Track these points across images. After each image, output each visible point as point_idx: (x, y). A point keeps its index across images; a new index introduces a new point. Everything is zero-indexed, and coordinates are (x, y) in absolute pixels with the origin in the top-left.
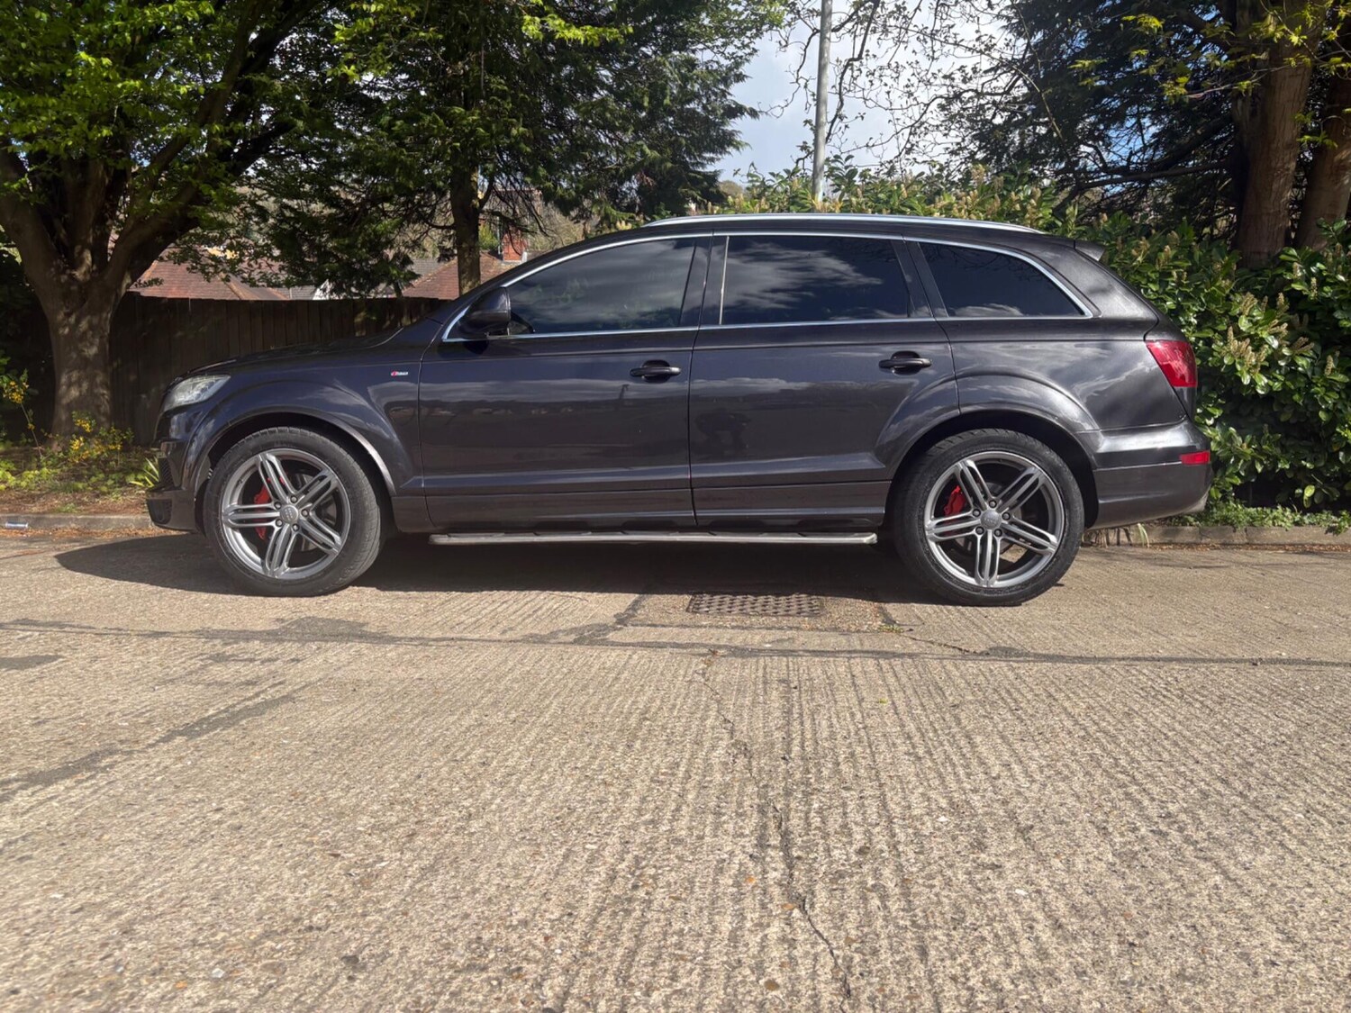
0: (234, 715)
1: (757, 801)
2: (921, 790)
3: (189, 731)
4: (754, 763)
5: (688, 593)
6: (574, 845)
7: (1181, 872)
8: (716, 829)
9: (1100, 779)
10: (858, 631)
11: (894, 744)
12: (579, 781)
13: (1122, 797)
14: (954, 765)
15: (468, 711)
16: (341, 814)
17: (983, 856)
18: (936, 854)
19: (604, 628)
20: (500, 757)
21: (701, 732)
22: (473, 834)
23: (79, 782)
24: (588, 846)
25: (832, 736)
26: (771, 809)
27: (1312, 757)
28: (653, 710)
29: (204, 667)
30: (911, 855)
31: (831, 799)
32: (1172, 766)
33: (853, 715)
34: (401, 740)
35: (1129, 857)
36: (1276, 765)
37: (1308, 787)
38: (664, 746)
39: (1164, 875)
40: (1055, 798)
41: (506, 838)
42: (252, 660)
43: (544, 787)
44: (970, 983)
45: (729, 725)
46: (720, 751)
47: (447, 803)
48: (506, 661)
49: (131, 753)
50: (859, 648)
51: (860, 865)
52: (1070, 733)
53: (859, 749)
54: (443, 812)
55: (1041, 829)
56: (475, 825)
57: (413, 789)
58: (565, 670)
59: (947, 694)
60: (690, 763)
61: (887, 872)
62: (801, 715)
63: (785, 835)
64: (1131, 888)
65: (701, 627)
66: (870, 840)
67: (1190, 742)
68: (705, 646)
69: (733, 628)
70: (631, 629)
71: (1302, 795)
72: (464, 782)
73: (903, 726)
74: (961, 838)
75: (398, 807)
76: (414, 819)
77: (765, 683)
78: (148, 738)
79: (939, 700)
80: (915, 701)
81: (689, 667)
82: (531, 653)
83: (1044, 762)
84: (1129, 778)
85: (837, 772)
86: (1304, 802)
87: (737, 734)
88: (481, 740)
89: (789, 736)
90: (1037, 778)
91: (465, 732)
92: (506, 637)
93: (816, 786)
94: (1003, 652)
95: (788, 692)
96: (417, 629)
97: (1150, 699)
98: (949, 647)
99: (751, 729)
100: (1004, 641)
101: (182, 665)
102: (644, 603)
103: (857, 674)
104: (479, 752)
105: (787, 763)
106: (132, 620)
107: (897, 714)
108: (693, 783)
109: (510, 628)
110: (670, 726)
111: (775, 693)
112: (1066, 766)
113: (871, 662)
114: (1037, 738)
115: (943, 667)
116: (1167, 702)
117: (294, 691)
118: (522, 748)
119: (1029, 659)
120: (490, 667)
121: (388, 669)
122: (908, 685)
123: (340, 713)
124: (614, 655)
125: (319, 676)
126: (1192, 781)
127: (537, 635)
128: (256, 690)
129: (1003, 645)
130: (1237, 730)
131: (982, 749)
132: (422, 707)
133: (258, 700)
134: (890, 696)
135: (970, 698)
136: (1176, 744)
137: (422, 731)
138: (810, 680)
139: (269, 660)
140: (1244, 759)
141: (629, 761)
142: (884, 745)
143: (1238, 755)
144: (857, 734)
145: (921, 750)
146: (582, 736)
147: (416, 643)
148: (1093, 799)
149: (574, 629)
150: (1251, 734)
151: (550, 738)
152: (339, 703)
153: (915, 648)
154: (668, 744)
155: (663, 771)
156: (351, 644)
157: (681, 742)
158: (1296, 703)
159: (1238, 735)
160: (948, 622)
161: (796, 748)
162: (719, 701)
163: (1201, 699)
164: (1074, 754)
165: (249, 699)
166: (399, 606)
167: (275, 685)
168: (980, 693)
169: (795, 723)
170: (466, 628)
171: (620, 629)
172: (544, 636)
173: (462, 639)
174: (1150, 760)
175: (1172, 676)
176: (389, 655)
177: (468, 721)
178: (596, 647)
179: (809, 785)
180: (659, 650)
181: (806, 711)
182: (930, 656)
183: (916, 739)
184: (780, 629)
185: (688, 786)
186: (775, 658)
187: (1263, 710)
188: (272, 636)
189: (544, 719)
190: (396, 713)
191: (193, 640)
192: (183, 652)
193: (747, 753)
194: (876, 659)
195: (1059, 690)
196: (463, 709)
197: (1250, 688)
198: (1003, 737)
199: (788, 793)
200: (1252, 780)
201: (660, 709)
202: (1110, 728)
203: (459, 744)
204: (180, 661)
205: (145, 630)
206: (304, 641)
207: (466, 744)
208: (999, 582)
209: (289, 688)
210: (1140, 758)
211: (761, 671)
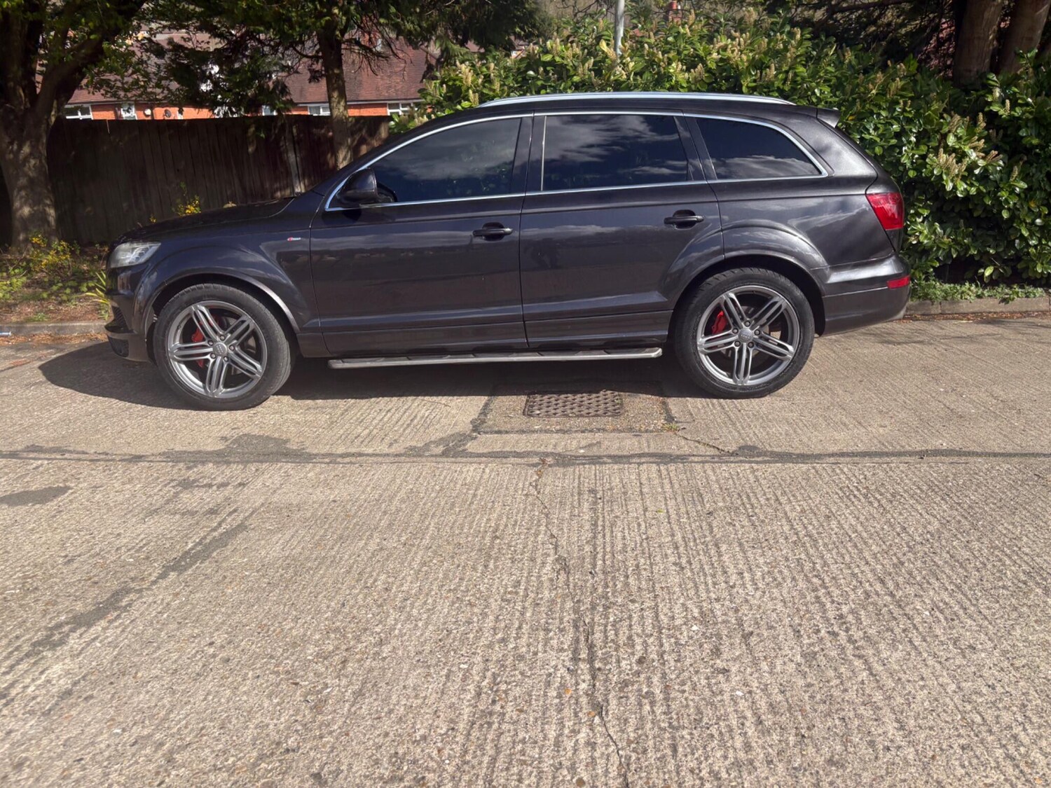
0: (207, 547)
1: (573, 616)
2: (682, 600)
3: (177, 566)
4: (571, 579)
5: (524, 394)
6: (452, 666)
7: (842, 670)
8: (545, 645)
9: (802, 584)
10: (646, 431)
11: (666, 555)
12: (453, 603)
13: (813, 600)
14: (705, 575)
15: (371, 536)
16: (294, 645)
17: (718, 661)
18: (688, 662)
19: (463, 438)
20: (398, 583)
21: (535, 549)
22: (385, 658)
23: (110, 622)
24: (462, 666)
25: (624, 550)
26: (582, 623)
27: (944, 555)
28: (501, 528)
29: (176, 495)
30: (673, 663)
31: (622, 612)
32: (850, 568)
33: (639, 525)
34: (327, 568)
35: (810, 657)
36: (919, 564)
37: (937, 584)
38: (510, 565)
39: (831, 673)
40: (770, 605)
41: (407, 661)
42: (210, 486)
43: (429, 610)
44: (701, 775)
45: (554, 540)
46: (548, 567)
47: (366, 630)
48: (394, 480)
49: (140, 591)
50: (646, 451)
51: (638, 673)
52: (786, 538)
53: (642, 561)
54: (363, 639)
55: (758, 634)
56: (386, 650)
57: (340, 617)
58: (437, 488)
59: (705, 500)
60: (528, 582)
61: (655, 680)
62: (604, 526)
63: (591, 647)
64: (809, 685)
65: (534, 432)
66: (646, 650)
67: (866, 543)
68: (536, 454)
69: (557, 431)
70: (483, 437)
71: (931, 593)
72: (375, 609)
73: (673, 535)
74: (705, 646)
75: (333, 636)
76: (344, 647)
77: (579, 494)
78: (150, 575)
79: (699, 508)
80: (683, 510)
81: (526, 479)
82: (412, 469)
83: (766, 569)
84: (820, 582)
85: (627, 584)
86: (932, 600)
87: (559, 549)
88: (383, 565)
89: (595, 549)
90: (760, 585)
91: (371, 558)
92: (392, 450)
93: (612, 600)
94: (748, 452)
95: (595, 503)
96: (327, 444)
97: (845, 499)
98: (711, 446)
99: (569, 543)
100: (751, 439)
101: (161, 493)
102: (492, 406)
103: (644, 481)
104: (383, 577)
105: (593, 578)
106: (113, 442)
107: (669, 523)
108: (530, 600)
109: (395, 440)
110: (513, 543)
111: (586, 505)
112: (781, 572)
113: (654, 467)
114: (764, 545)
115: (705, 472)
116: (856, 503)
117: (246, 519)
118: (412, 572)
119: (766, 459)
120: (384, 486)
121: (310, 491)
122: (679, 492)
123: (281, 542)
124: (472, 469)
125: (261, 501)
126: (861, 583)
127: (415, 447)
128: (219, 519)
129: (749, 443)
130: (898, 530)
131: (725, 558)
132: (339, 532)
133: (221, 530)
134: (666, 504)
135: (721, 504)
136: (856, 546)
137: (341, 558)
138: (611, 489)
139: (223, 485)
140: (898, 559)
141: (486, 581)
142: (659, 556)
143: (895, 554)
144: (641, 545)
145: (684, 561)
146: (453, 557)
147: (327, 460)
148: (794, 603)
149: (442, 439)
150: (907, 533)
151: (431, 561)
152: (279, 530)
153: (686, 450)
154: (513, 562)
155: (510, 589)
156: (279, 465)
157: (522, 560)
158: (943, 499)
159: (899, 534)
160: (712, 417)
161: (600, 562)
162: (547, 515)
163: (879, 497)
164: (787, 559)
165: (214, 530)
166: (310, 418)
167: (230, 514)
168: (728, 499)
169: (600, 536)
170: (362, 442)
171: (476, 438)
172: (420, 449)
173: (360, 455)
174: (836, 563)
175: (863, 474)
176: (309, 475)
177: (372, 546)
178: (459, 459)
179: (607, 598)
180: (504, 460)
181: (607, 523)
182: (696, 459)
183: (681, 549)
184: (591, 431)
185: (527, 604)
186: (587, 466)
187: (919, 508)
188: (221, 457)
189: (426, 542)
190: (320, 540)
191: (163, 464)
192: (158, 478)
193: (566, 569)
194: (658, 464)
195: (784, 493)
196: (368, 533)
197: (914, 484)
198: (741, 545)
199: (593, 607)
200: (901, 580)
201: (506, 526)
202: (814, 532)
203: (368, 570)
204: (158, 488)
205: (125, 455)
206: (245, 462)
207: (373, 570)
208: (750, 381)
209: (242, 516)
210: (830, 561)
211: (577, 481)
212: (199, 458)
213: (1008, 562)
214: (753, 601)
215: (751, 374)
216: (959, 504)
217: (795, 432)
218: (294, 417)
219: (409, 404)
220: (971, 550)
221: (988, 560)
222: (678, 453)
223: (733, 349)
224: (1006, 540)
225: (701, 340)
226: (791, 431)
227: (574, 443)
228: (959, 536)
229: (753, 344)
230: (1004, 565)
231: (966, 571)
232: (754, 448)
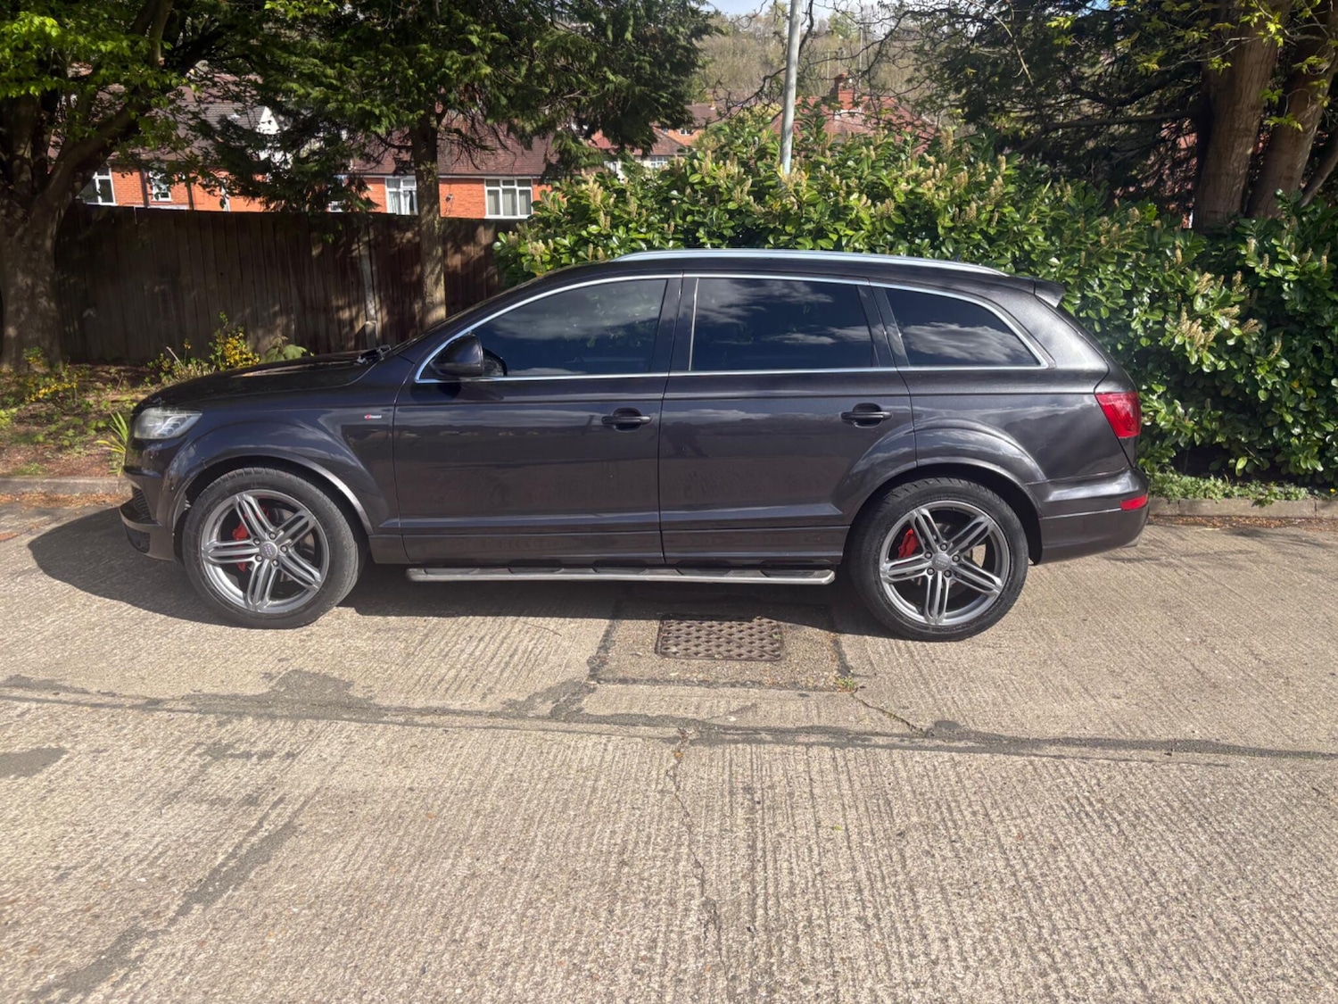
0: (243, 862)
2: (869, 984)
3: (204, 894)
4: (724, 938)
5: (656, 619)
9: (1026, 964)
10: (815, 688)
11: (846, 902)
12: (569, 973)
13: (1042, 991)
14: (898, 940)
15: (460, 851)
19: (578, 689)
20: (496, 935)
21: (675, 885)
23: (115, 986)
27: (1207, 920)
28: (630, 848)
29: (204, 767)
31: (791, 999)
32: (1087, 938)
33: (811, 850)
34: (402, 907)
36: (1175, 934)
37: (1199, 970)
38: (642, 911)
42: (248, 755)
43: (537, 984)
45: (700, 870)
46: (692, 918)
48: (489, 757)
49: (155, 934)
50: (816, 722)
52: (1001, 881)
53: (816, 912)
58: (545, 774)
59: (895, 812)
60: (667, 941)
62: (764, 851)
65: (669, 682)
67: (1105, 896)
68: (674, 720)
69: (701, 683)
70: (603, 689)
72: (465, 981)
73: (854, 869)
77: (731, 793)
78: (167, 907)
79: (887, 824)
80: (866, 827)
81: (661, 765)
82: (512, 742)
83: (977, 934)
84: (1049, 960)
85: (797, 951)
86: (1194, 997)
87: (707, 886)
88: (475, 904)
89: (754, 889)
90: (971, 962)
91: (460, 890)
92: (484, 707)
93: (778, 977)
94: (946, 732)
95: (752, 810)
96: (401, 692)
97: (1075, 819)
98: (898, 719)
99: (720, 878)
100: (949, 709)
101: (183, 766)
102: (615, 636)
103: (816, 777)
104: (476, 924)
105: (752, 937)
106: (123, 677)
107: (849, 848)
108: (670, 973)
109: (490, 689)
110: (646, 875)
111: (740, 813)
112: (996, 940)
113: (827, 752)
114: (973, 891)
115: (893, 763)
116: (1089, 826)
117: (296, 814)
118: (513, 917)
119: (971, 744)
120: (476, 767)
121: (380, 770)
122: (861, 796)
123: (342, 856)
124: (590, 744)
125: (316, 784)
126: (1102, 963)
127: (516, 702)
128: (259, 815)
129: (948, 717)
130: (1146, 875)
131: (923, 911)
132: (417, 843)
133: (262, 833)
134: (844, 816)
135: (915, 819)
136: (1093, 901)
137: (420, 889)
138: (772, 787)
139: (266, 755)
140: (1149, 924)
141: (611, 937)
142: (838, 905)
143: (1144, 917)
144: (814, 885)
145: (870, 913)
146: (567, 894)
147: (401, 719)
148: (1017, 996)
149: (549, 690)
150: (1158, 880)
151: (539, 899)
152: (339, 836)
153: (867, 725)
154: (646, 906)
155: (643, 953)
156: (341, 723)
157: (657, 904)
158: (1200, 825)
159: (1147, 883)
160: (898, 670)
161: (760, 912)
162: (689, 827)
163: (1119, 818)
164: (1004, 919)
165: (253, 832)
166: (379, 646)
167: (275, 805)
168: (924, 810)
169: (759, 867)
170: (447, 689)
171: (594, 690)
172: (523, 704)
173: (445, 712)
174: (1069, 928)
175: (1095, 777)
176: (379, 743)
177: (462, 871)
178: (573, 726)
179: (772, 975)
180: (632, 730)
181: (769, 846)
182: (881, 741)
183: (866, 893)
184: (744, 685)
185: (666, 980)
186: (740, 746)
187: (1171, 837)
188: (262, 707)
189: (532, 865)
190: (394, 855)
191: (187, 715)
192: (180, 739)
193: (715, 919)
194: (832, 746)
195: (995, 804)
196: (456, 847)
197: (1162, 798)
198: (942, 889)
199: (754, 991)
200: (1152, 960)
201: (637, 843)
202: (1037, 872)
203: (457, 910)
204: (180, 757)
205: (137, 697)
206: (295, 718)
207: (462, 913)
208: (947, 620)
209: (290, 810)
210: (1061, 925)
211: (727, 769)
212: (231, 707)
213: (1287, 936)
214: (963, 991)
215: (949, 609)
216: (1220, 834)
217: (1005, 700)
218: (359, 643)
219: (508, 628)
220: (1238, 913)
221: (1262, 930)
222: (857, 729)
223: (925, 578)
224: (1283, 898)
225: (885, 566)
226: (1000, 700)
227: (719, 705)
228: (1223, 889)
229: (950, 572)
230: (1282, 940)
231: (1235, 948)
232: (952, 725)
